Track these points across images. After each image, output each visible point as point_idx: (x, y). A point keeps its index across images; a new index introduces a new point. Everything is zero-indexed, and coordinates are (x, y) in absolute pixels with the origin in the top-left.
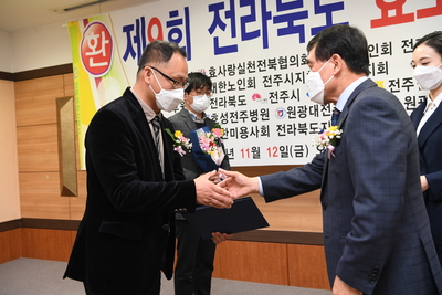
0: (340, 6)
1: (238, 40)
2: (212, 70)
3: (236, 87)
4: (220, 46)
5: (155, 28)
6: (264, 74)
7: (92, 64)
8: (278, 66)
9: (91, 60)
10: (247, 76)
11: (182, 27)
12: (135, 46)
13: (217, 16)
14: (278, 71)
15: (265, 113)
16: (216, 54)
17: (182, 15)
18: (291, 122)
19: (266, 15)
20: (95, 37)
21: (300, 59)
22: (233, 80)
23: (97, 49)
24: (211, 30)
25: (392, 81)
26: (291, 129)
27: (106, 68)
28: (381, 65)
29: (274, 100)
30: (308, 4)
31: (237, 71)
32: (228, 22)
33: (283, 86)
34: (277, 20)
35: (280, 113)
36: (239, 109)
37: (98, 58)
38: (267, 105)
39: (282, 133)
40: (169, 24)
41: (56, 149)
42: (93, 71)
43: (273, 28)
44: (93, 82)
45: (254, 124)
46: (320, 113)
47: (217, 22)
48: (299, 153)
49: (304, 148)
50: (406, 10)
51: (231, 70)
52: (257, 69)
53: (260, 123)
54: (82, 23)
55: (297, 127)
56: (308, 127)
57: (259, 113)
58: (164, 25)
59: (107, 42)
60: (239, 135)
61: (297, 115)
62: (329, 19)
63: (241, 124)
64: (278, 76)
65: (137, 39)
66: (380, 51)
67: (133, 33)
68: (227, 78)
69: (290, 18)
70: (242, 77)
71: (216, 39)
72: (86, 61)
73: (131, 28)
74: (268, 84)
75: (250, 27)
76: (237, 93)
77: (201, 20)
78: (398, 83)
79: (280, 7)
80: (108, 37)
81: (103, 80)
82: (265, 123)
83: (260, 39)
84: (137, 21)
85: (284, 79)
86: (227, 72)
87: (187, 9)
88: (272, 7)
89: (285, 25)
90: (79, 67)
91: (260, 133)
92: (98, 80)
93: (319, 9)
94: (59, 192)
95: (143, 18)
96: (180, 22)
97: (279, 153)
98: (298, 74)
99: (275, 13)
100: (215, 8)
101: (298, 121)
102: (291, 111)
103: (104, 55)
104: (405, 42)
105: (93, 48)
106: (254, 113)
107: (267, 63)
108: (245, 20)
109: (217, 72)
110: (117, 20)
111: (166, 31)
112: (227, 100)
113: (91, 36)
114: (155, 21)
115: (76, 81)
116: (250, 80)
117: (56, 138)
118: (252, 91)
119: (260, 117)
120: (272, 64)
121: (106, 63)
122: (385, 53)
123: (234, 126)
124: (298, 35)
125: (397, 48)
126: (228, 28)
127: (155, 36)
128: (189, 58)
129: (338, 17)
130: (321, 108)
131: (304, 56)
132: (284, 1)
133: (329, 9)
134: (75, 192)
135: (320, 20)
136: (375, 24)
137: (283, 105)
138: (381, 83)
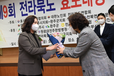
0: (53, 4)
1: (28, 12)
2: (21, 20)
4: (23, 14)
5: (5, 9)
8: (38, 19)
11: (13, 9)
16: (22, 16)
17: (12, 5)
18: (42, 34)
19: (35, 6)
21: (44, 18)
24: (21, 9)
25: (66, 23)
26: (42, 36)
28: (63, 19)
30: (45, 3)
32: (25, 7)
33: (40, 25)
34: (38, 7)
35: (39, 32)
39: (40, 37)
40: (9, 7)
43: (37, 9)
46: (49, 32)
47: (22, 7)
49: (45, 41)
50: (69, 5)
55: (44, 35)
56: (46, 35)
58: (7, 8)
61: (44, 32)
62: (51, 7)
66: (63, 16)
71: (22, 12)
75: (31, 9)
77: (18, 7)
79: (38, 4)
83: (34, 12)
85: (40, 23)
87: (14, 4)
88: (36, 4)
89: (40, 8)
93: (48, 5)
95: (1, 6)
96: (12, 7)
98: (43, 21)
99: (37, 5)
100: (21, 3)
102: (42, 31)
104: (69, 13)
108: (29, 7)
111: (8, 9)
114: (5, 6)
122: (64, 16)
125: (67, 15)
126: (25, 9)
127: (5, 11)
128: (15, 17)
129: (53, 7)
130: (49, 30)
131: (45, 17)
132: (39, 2)
133: (50, 5)
134: (2, 55)
135: (48, 8)
136: (62, 9)
137: (40, 30)
138: (63, 24)
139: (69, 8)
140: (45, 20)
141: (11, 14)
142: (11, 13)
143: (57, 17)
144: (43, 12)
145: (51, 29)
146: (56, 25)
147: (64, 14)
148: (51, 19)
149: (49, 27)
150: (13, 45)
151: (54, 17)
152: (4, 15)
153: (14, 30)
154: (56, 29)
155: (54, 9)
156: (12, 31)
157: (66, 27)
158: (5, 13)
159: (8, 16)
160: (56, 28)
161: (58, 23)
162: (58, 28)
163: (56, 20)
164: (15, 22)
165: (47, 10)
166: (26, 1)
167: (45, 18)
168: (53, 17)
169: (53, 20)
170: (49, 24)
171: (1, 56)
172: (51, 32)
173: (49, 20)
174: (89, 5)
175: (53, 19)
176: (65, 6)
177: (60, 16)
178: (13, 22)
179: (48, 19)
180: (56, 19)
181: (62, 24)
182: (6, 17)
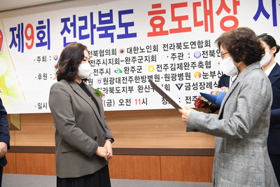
0: (132, 24)
1: (77, 39)
4: (67, 42)
5: (29, 30)
6: (91, 59)
8: (99, 55)
11: (45, 30)
12: (17, 40)
13: (66, 25)
14: (99, 58)
15: (91, 81)
17: (45, 23)
18: (105, 86)
19: (93, 27)
21: (111, 52)
24: (62, 33)
25: (158, 66)
26: (105, 91)
28: (153, 57)
29: (96, 74)
32: (72, 29)
33: (101, 66)
34: (99, 29)
35: (99, 81)
38: (92, 77)
40: (38, 28)
43: (96, 33)
46: (122, 82)
47: (66, 28)
48: (109, 104)
49: (112, 101)
50: (165, 28)
55: (109, 89)
56: (115, 89)
57: (88, 81)
58: (35, 29)
61: (109, 82)
62: (126, 30)
64: (98, 60)
65: (18, 36)
66: (152, 49)
67: (16, 32)
69: (106, 29)
71: (65, 38)
73: (15, 29)
74: (93, 65)
75: (84, 32)
77: (57, 27)
78: (161, 66)
79: (101, 22)
83: (90, 39)
84: (19, 25)
85: (102, 62)
87: (48, 20)
88: (96, 22)
89: (103, 32)
93: (121, 25)
95: (22, 24)
96: (44, 27)
98: (110, 60)
99: (98, 26)
100: (65, 20)
101: (109, 86)
102: (105, 80)
104: (164, 45)
107: (93, 53)
108: (81, 28)
111: (36, 32)
114: (29, 26)
120: (96, 54)
122: (155, 50)
124: (110, 38)
125: (161, 48)
126: (72, 32)
127: (29, 34)
128: (49, 48)
129: (131, 30)
130: (122, 79)
131: (113, 50)
132: (103, 19)
133: (126, 25)
134: (19, 128)
135: (122, 31)
136: (150, 35)
137: (101, 77)
138: (153, 67)
139: (166, 33)
140: (114, 57)
141: (41, 41)
142: (41, 39)
143: (139, 50)
145: (125, 75)
146: (136, 68)
147: (154, 46)
148: (126, 55)
149: (121, 72)
150: (40, 108)
151: (133, 52)
152: (26, 44)
153: (45, 76)
154: (136, 77)
155: (134, 35)
156: (40, 78)
157: (158, 73)
158: (28, 38)
159: (35, 45)
160: (136, 74)
161: (140, 64)
162: (140, 75)
163: (137, 58)
164: (48, 59)
165: (120, 37)
166: (74, 16)
167: (114, 52)
168: (130, 50)
169: (131, 58)
170: (122, 65)
171: (18, 132)
172: (125, 82)
173: (122, 57)
174: (206, 30)
175: (130, 56)
176: (158, 30)
177: (146, 50)
178: (44, 59)
179: (119, 55)
180: (136, 55)
181: (150, 67)
182: (30, 47)
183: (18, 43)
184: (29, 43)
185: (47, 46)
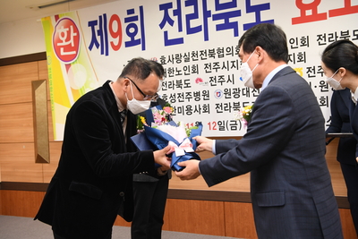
0: (267, 6)
1: (184, 34)
2: (163, 58)
3: (183, 72)
4: (169, 39)
5: (115, 24)
6: (205, 62)
7: (62, 53)
8: (216, 55)
9: (62, 49)
10: (191, 63)
11: (138, 23)
12: (98, 38)
13: (166, 14)
14: (217, 59)
15: (206, 94)
16: (166, 45)
17: (137, 13)
18: (227, 101)
19: (207, 14)
20: (65, 31)
21: (235, 50)
22: (180, 66)
23: (66, 41)
24: (162, 26)
25: (309, 68)
26: (227, 107)
27: (75, 56)
28: (300, 55)
29: (213, 83)
30: (241, 5)
31: (183, 59)
32: (175, 19)
33: (221, 72)
34: (216, 17)
35: (218, 94)
36: (185, 91)
37: (68, 48)
38: (208, 88)
39: (220, 110)
40: (127, 20)
41: (32, 124)
42: (64, 59)
43: (212, 24)
44: (64, 68)
45: (197, 103)
46: (251, 94)
47: (167, 19)
48: (234, 127)
49: (238, 122)
50: (321, 9)
51: (178, 58)
52: (199, 57)
53: (202, 102)
54: (53, 19)
55: (232, 105)
56: (241, 105)
57: (201, 94)
58: (122, 21)
59: (75, 34)
60: (185, 112)
61: (232, 95)
62: (258, 17)
63: (186, 103)
64: (216, 64)
65: (100, 33)
66: (300, 43)
67: (97, 28)
68: (175, 65)
69: (226, 16)
70: (187, 64)
71: (166, 33)
72: (57, 50)
73: (95, 23)
74: (208, 70)
75: (194, 23)
76: (183, 78)
77: (153, 17)
78: (314, 69)
79: (218, 6)
80: (76, 30)
81: (72, 66)
82: (206, 102)
83: (202, 33)
84: (100, 17)
85: (221, 66)
86: (175, 60)
87: (141, 8)
88: (211, 7)
89: (222, 22)
90: (51, 55)
91: (202, 110)
92: (68, 67)
93: (250, 9)
94: (34, 159)
95: (105, 15)
96: (135, 18)
97: (217, 127)
98: (233, 62)
99: (214, 12)
100: (164, 7)
101: (233, 100)
102: (227, 92)
103: (73, 45)
104: (319, 36)
105: (64, 39)
106: (197, 94)
107: (208, 53)
108: (189, 17)
109: (167, 60)
110: (83, 16)
111: (124, 26)
112: (175, 83)
113: (62, 29)
114: (115, 17)
115: (49, 67)
116: (194, 67)
117: (32, 114)
118: (195, 76)
119: (202, 97)
120: (212, 54)
121: (74, 52)
122: (304, 45)
123: (180, 105)
124: (232, 29)
125: (313, 41)
126: (176, 23)
127: (115, 29)
128: (144, 49)
129: (265, 16)
130: (251, 90)
132: (221, 2)
133: (258, 9)
135: (251, 18)
136: (295, 21)
137: (220, 87)
138: (300, 70)
139: (323, 17)
141: (133, 38)
142: (132, 35)
144: (232, 31)
152: (112, 43)
157: (309, 80)
158: (114, 35)
159: (123, 44)
166: (178, 0)
182: (116, 48)
183: (100, 43)
184: (116, 41)
185: (140, 45)
